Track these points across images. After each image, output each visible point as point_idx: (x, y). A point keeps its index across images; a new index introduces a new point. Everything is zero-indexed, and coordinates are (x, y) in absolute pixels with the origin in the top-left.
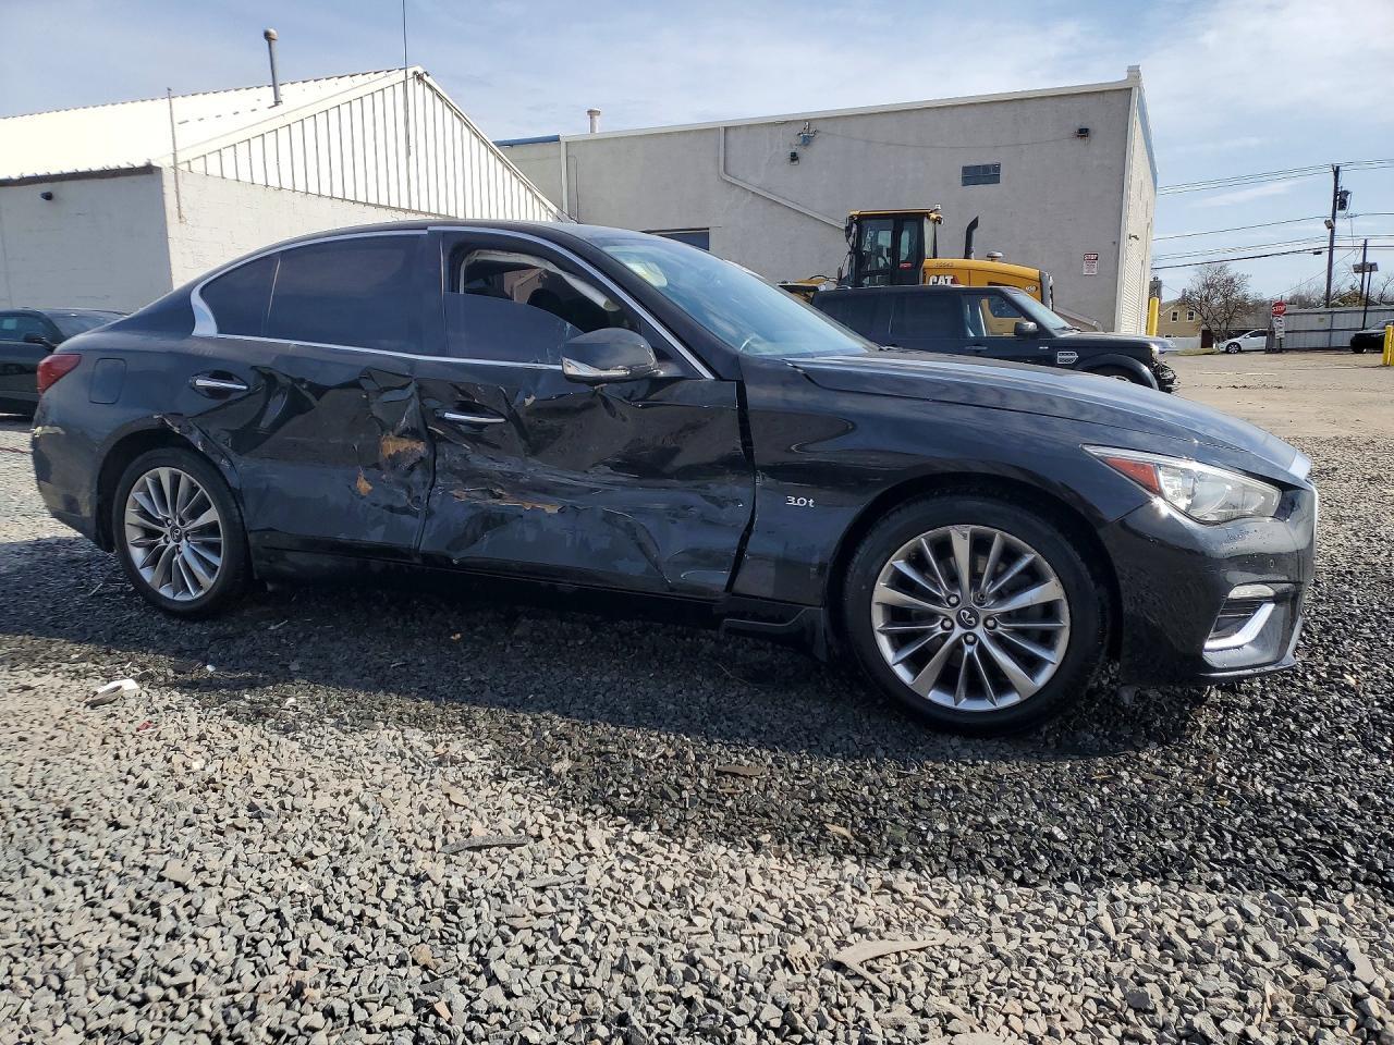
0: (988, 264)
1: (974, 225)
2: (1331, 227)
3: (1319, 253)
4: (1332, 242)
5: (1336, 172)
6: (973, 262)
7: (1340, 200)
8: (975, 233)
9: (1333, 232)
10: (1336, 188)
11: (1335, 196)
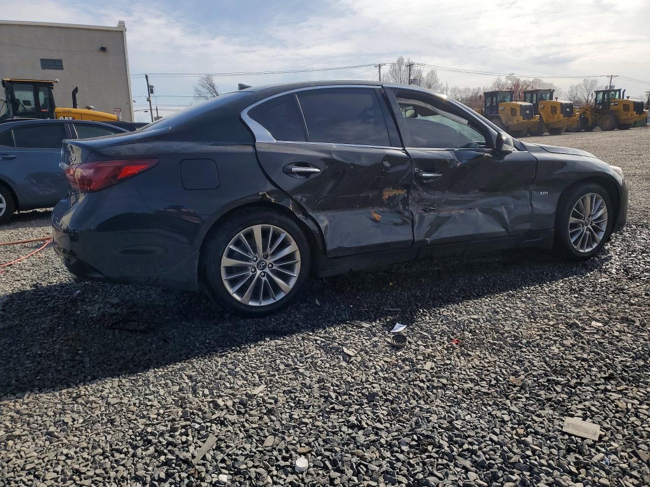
0: (86, 111)
1: (75, 91)
2: (149, 100)
3: (147, 111)
4: (151, 107)
5: (147, 77)
6: (78, 110)
7: (151, 90)
8: (77, 95)
9: (150, 103)
10: (148, 84)
11: (148, 87)
